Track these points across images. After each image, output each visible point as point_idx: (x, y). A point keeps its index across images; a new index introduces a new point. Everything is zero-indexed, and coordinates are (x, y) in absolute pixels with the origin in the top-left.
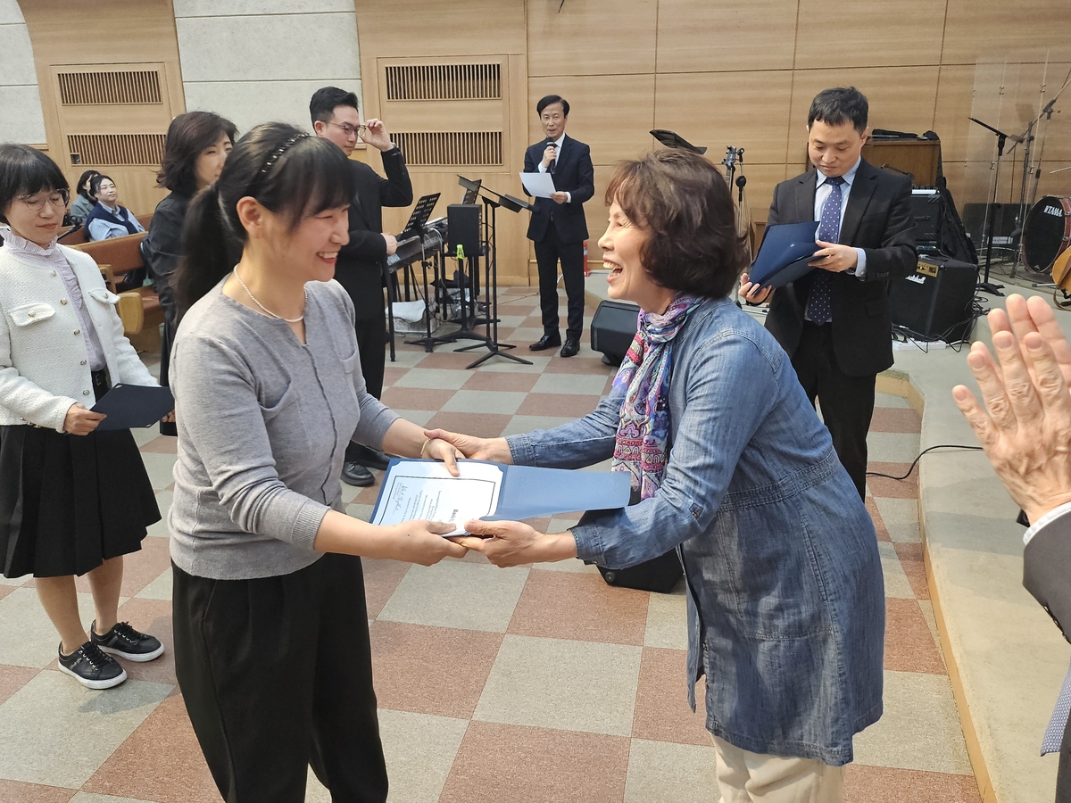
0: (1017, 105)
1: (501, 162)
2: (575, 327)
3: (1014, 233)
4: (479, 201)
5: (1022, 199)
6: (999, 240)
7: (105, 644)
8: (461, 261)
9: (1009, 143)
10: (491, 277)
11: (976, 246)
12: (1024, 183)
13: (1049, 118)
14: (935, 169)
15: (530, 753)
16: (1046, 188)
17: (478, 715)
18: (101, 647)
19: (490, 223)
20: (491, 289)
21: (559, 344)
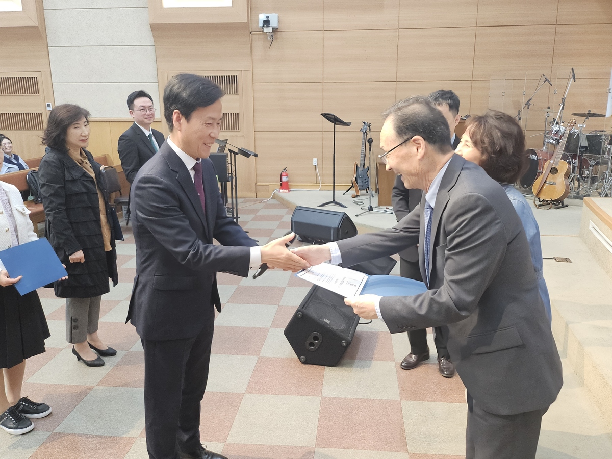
1: (238, 129)
4: (227, 151)
10: (234, 193)
13: (528, 108)
17: (230, 440)
19: (233, 163)
20: (234, 200)
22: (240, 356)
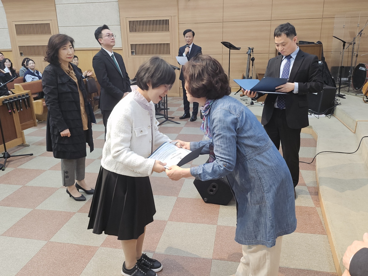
0: (349, 32)
1: (169, 54)
2: (195, 111)
3: (349, 77)
5: (352, 64)
6: (344, 79)
9: (346, 45)
11: (335, 81)
12: (352, 59)
13: (360, 36)
14: (321, 55)
16: (360, 61)
21: (190, 117)
22: (166, 196)
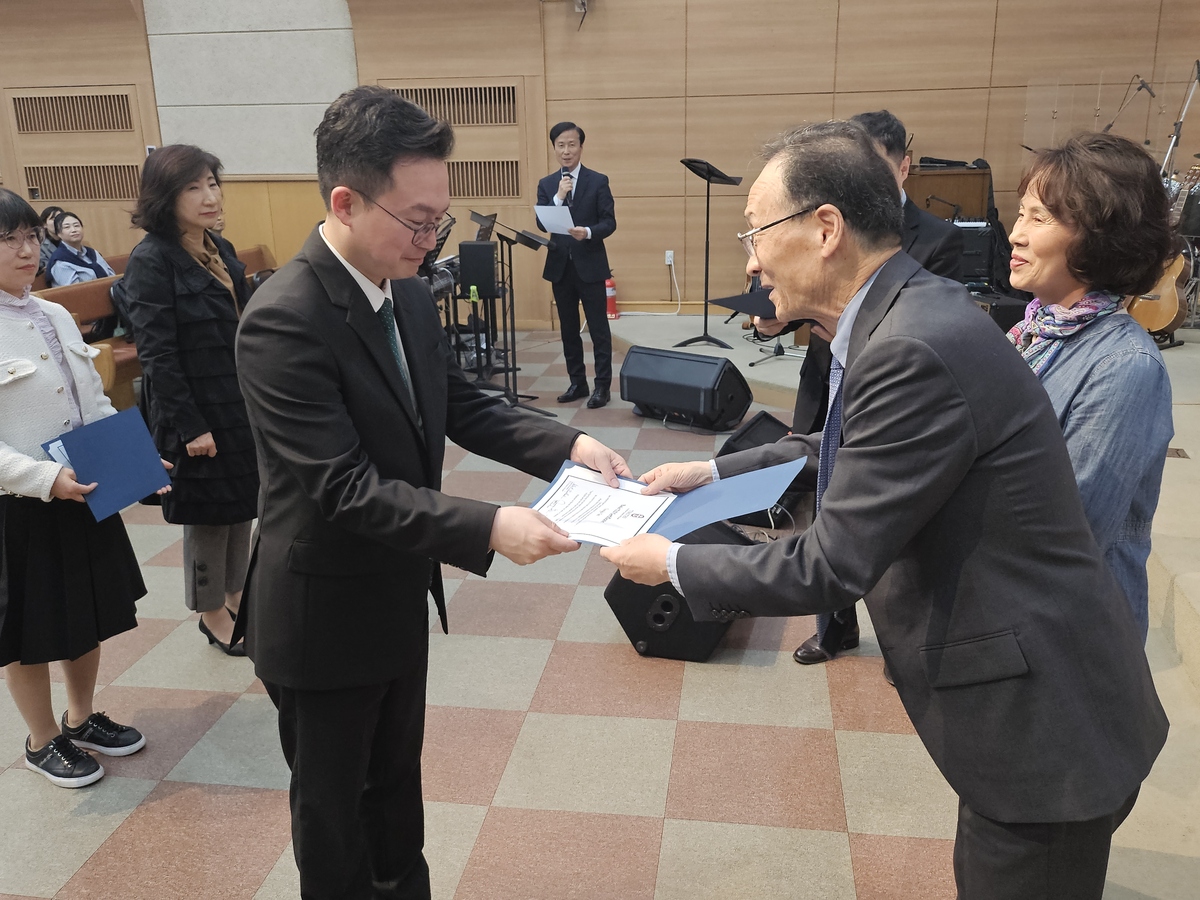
0: (1071, 130)
1: (517, 195)
2: (603, 375)
4: (494, 238)
7: (79, 737)
8: (475, 304)
10: (508, 321)
14: (986, 200)
15: (555, 839)
17: (499, 801)
18: (74, 742)
19: (506, 261)
20: (509, 334)
21: (587, 394)
22: (520, 639)
